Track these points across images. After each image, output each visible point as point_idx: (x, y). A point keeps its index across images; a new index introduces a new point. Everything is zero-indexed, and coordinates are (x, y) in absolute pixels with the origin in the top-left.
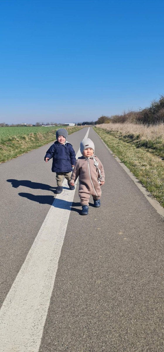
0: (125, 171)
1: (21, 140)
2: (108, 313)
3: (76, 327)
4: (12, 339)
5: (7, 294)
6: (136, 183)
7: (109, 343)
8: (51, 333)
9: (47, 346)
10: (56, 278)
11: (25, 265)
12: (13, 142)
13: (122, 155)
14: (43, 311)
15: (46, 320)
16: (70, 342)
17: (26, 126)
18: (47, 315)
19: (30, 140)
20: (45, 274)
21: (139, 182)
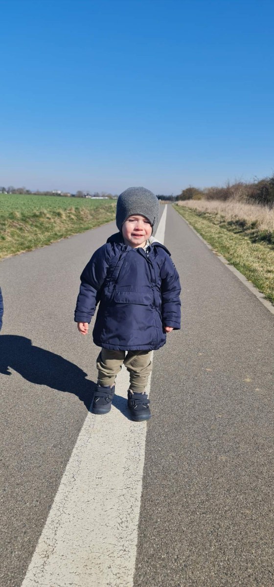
0: (239, 279)
1: (54, 217)
2: (247, 512)
3: (195, 532)
4: (86, 542)
5: (65, 465)
6: (262, 300)
7: (259, 564)
8: (153, 538)
9: (149, 559)
10: (147, 445)
11: (89, 420)
12: (42, 219)
13: (229, 253)
14: (133, 500)
15: (141, 514)
16: (189, 556)
17: (59, 195)
18: (141, 506)
19: (68, 219)
20: (127, 438)
21: (265, 298)
